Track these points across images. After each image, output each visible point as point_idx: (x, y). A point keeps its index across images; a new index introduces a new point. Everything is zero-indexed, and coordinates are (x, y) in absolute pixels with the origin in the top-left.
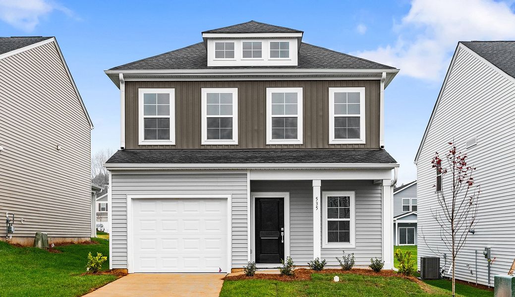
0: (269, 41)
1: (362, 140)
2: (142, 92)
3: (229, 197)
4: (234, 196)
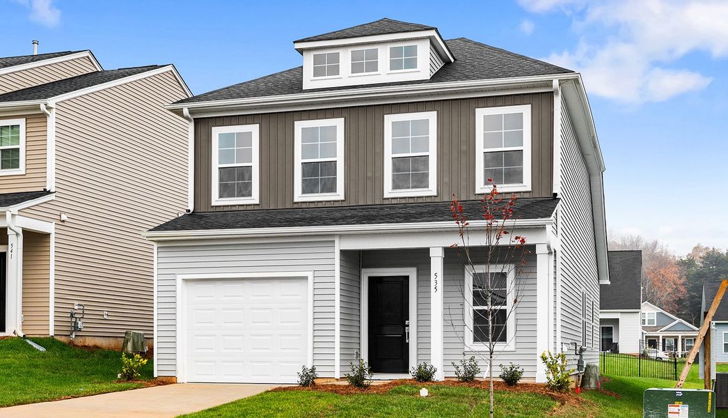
0: (389, 46)
1: (526, 185)
2: (217, 132)
3: (310, 275)
4: (317, 274)
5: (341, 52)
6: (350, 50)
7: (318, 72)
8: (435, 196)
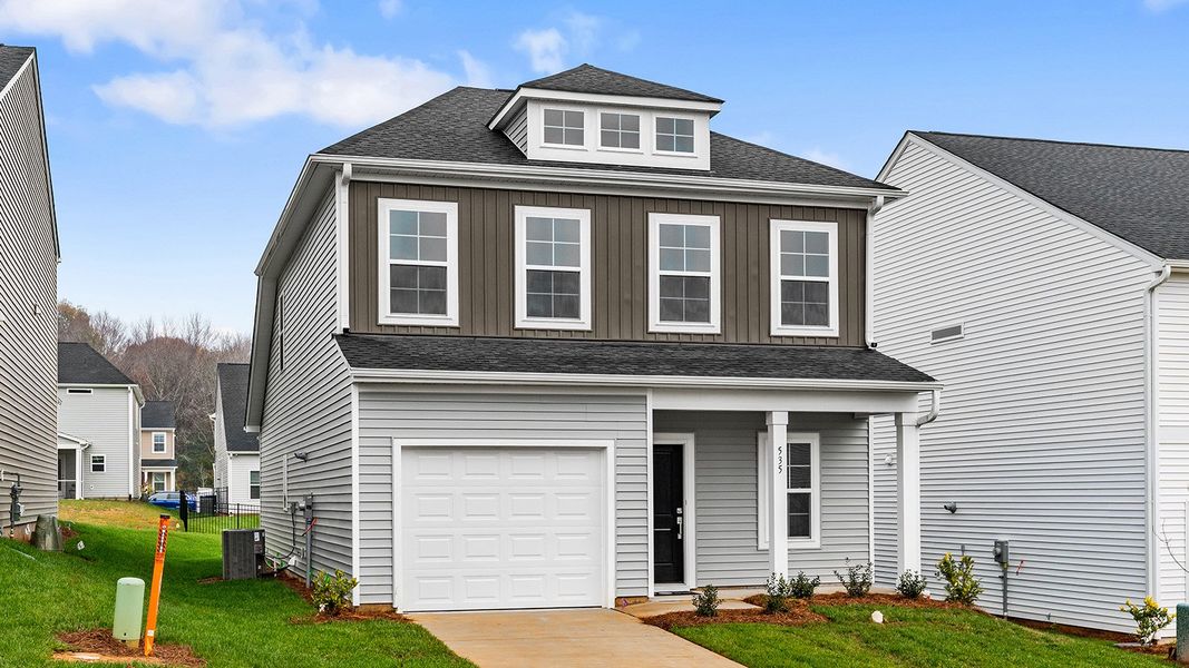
0: (655, 115)
1: (833, 329)
2: (387, 207)
3: (610, 445)
4: (622, 444)
5: (586, 111)
6: (600, 111)
7: (551, 136)
8: (719, 335)
